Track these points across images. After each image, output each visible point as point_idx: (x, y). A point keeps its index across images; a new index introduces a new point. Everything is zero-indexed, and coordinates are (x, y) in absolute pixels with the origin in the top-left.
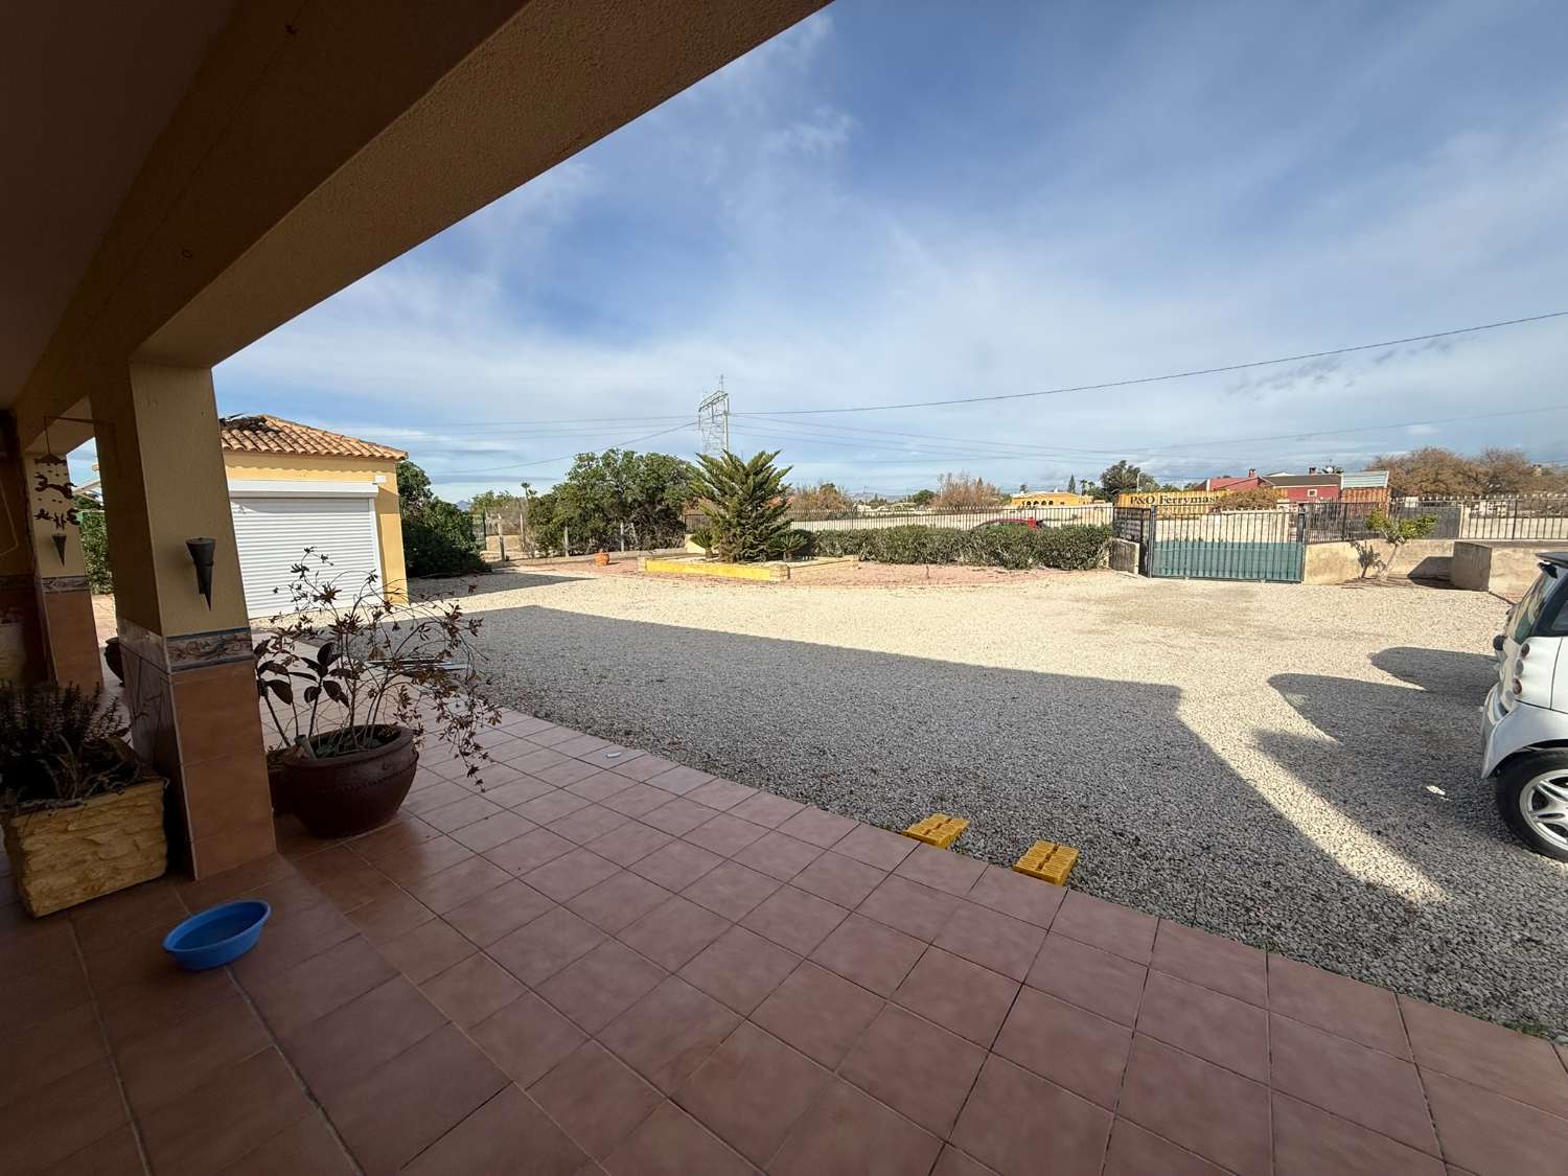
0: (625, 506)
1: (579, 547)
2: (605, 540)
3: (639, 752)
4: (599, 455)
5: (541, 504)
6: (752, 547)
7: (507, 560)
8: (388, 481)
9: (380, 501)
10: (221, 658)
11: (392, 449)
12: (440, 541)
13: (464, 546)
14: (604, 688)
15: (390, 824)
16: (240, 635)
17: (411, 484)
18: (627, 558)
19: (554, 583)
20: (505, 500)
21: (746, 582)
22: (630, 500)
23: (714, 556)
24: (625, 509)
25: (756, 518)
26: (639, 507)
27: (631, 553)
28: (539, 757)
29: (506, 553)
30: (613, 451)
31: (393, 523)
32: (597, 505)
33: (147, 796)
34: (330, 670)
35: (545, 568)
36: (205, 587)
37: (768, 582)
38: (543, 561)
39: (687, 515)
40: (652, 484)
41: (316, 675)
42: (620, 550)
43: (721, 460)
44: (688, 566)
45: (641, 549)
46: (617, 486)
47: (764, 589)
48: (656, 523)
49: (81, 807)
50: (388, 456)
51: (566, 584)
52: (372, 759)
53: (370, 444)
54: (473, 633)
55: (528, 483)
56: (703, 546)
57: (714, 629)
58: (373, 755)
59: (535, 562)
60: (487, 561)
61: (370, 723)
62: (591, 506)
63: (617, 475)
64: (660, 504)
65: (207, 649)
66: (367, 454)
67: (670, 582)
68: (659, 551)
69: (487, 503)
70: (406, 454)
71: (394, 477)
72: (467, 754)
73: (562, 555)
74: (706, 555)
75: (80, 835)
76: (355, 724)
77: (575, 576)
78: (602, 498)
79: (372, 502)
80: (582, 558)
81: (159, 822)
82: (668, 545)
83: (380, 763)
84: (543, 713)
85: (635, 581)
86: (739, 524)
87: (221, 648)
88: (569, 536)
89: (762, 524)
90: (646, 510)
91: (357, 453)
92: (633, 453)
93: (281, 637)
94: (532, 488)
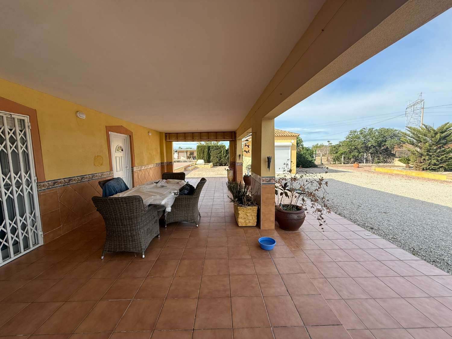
0: (367, 148)
1: (347, 161)
2: (357, 159)
3: (377, 237)
4: (358, 130)
5: (334, 147)
6: (435, 164)
7: (322, 164)
8: (294, 142)
9: (292, 147)
10: (270, 182)
11: (296, 133)
12: (304, 158)
13: (310, 159)
14: (360, 210)
15: (297, 232)
16: (273, 178)
17: (299, 143)
18: (366, 166)
19: (338, 172)
20: (322, 146)
21: (429, 180)
22: (370, 145)
23: (410, 167)
24: (367, 149)
25: (439, 152)
26: (373, 148)
27: (368, 164)
28: (339, 227)
29: (322, 162)
30: (364, 129)
31: (295, 153)
32: (356, 147)
33: (255, 208)
34: (286, 189)
35: (334, 167)
36: (269, 167)
37: (444, 181)
38: (334, 165)
39: (396, 150)
40: (380, 139)
41: (283, 190)
42: (364, 163)
43: (419, 128)
44: (395, 171)
45: (372, 163)
46: (365, 141)
47: (442, 184)
48: (381, 153)
49: (246, 208)
50: (295, 135)
51: (342, 173)
52: (295, 214)
53: (291, 133)
54: (327, 185)
55: (329, 141)
56: (404, 163)
57: (412, 198)
58: (295, 213)
59: (331, 165)
60: (317, 164)
61: (295, 204)
62: (353, 148)
63: (365, 137)
64: (383, 146)
65: (268, 180)
66: (290, 135)
67: (387, 177)
68: (381, 164)
69: (317, 147)
70: (299, 134)
71: (296, 141)
72: (320, 220)
73: (341, 164)
74: (406, 167)
75: (246, 213)
76: (292, 204)
77: (345, 171)
78: (358, 145)
79: (290, 147)
80: (348, 165)
81: (256, 215)
82: (386, 162)
83: (297, 215)
84: (338, 213)
85: (370, 175)
86: (428, 155)
87: (270, 181)
88: (344, 158)
89: (443, 155)
90: (376, 149)
91: (288, 135)
92: (373, 128)
93: (280, 179)
94: (330, 142)
